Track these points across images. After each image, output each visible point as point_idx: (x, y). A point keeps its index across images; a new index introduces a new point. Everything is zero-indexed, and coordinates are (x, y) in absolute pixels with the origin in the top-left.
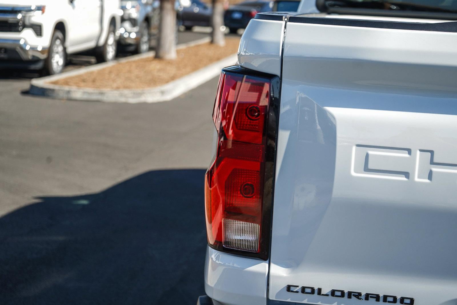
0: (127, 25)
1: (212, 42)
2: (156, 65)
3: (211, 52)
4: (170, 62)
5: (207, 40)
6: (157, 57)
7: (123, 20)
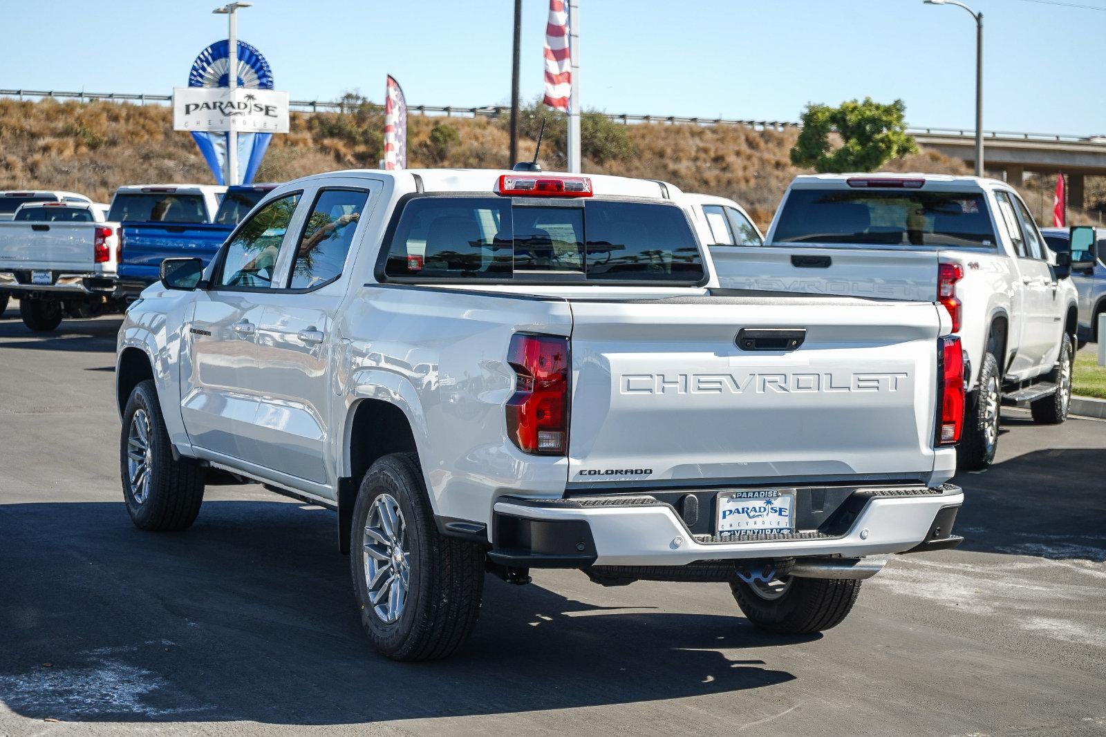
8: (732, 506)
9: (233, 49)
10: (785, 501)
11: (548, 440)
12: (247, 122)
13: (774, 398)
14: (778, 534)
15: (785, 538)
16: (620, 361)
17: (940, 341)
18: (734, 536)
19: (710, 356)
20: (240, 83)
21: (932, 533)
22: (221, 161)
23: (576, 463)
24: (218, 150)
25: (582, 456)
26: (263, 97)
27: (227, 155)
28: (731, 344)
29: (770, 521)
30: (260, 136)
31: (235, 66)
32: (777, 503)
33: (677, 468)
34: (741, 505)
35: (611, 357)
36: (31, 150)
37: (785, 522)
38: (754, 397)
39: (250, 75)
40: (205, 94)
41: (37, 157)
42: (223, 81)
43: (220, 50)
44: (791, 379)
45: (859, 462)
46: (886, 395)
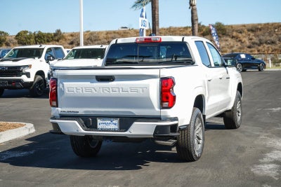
8: (101, 122)
10: (116, 121)
13: (106, 94)
15: (116, 131)
16: (66, 84)
17: (161, 79)
18: (102, 130)
19: (89, 83)
21: (155, 133)
23: (59, 109)
25: (61, 107)
29: (112, 126)
32: (114, 122)
33: (85, 111)
34: (104, 122)
37: (116, 127)
38: (101, 94)
44: (111, 89)
45: (136, 112)
46: (140, 94)
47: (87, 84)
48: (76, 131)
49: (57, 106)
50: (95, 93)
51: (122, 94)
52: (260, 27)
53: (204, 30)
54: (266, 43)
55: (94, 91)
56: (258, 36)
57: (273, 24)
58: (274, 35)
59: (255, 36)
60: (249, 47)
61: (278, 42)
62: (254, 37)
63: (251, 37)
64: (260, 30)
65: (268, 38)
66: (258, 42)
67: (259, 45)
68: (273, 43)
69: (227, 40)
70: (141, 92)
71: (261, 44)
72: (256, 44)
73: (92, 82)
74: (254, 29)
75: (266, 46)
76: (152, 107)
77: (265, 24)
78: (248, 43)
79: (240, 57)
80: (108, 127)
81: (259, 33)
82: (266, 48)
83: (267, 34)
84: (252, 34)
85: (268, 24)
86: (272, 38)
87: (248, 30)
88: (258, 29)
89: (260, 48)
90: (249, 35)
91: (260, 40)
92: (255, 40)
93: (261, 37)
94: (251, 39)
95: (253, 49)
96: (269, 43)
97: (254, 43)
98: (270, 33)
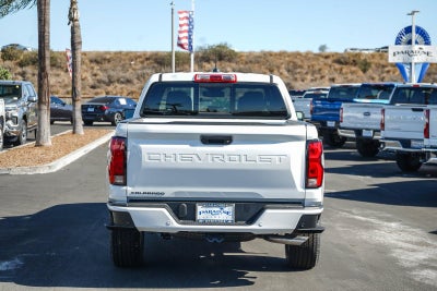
0: (10, 122)
1: (74, 133)
2: (38, 151)
3: (75, 139)
4: (48, 149)
5: (70, 131)
6: (38, 145)
7: (8, 119)
8: (204, 209)
9: (414, 29)
10: (230, 209)
11: (119, 179)
12: (419, 59)
13: (218, 164)
14: (227, 223)
15: (229, 224)
16: (146, 148)
17: (308, 142)
18: (204, 223)
19: (187, 146)
20: (417, 43)
21: (299, 226)
22: (408, 74)
23: (130, 189)
24: (407, 70)
25: (133, 186)
26: (426, 48)
27: (411, 72)
28: (199, 141)
29: (222, 217)
30: (425, 65)
31: (415, 36)
32: (226, 209)
33: (176, 193)
34: (208, 209)
35: (142, 146)
36: (382, 72)
37: (230, 218)
38: (208, 164)
39: (420, 39)
40: (402, 48)
41: (385, 75)
42: (410, 42)
43: (408, 30)
44: (226, 157)
45: (266, 193)
46: (276, 164)
47: (185, 148)
48: (164, 225)
49: (125, 184)
50: (198, 164)
51: (245, 165)
52: (108, 57)
53: (22, 57)
54: (118, 81)
55: (197, 159)
56: (106, 70)
57: (127, 54)
58: (131, 70)
59: (100, 69)
60: (93, 87)
61: (135, 81)
62: (99, 72)
63: (95, 72)
64: (109, 61)
65: (121, 74)
66: (106, 80)
67: (108, 85)
68: (128, 81)
69: (58, 75)
70: (278, 163)
71: (110, 82)
72: (104, 82)
73: (192, 145)
74: (99, 59)
75: (119, 86)
76: (293, 186)
77: (116, 53)
78: (91, 81)
79: (119, 102)
80: (215, 219)
81: (106, 65)
82: (118, 89)
83: (119, 68)
84: (96, 67)
85: (120, 53)
86: (127, 75)
87: (91, 61)
88: (105, 59)
89: (110, 88)
90: (92, 68)
91: (109, 76)
92: (102, 76)
93: (112, 73)
94: (95, 75)
95: (99, 90)
96: (123, 83)
97: (99, 81)
98: (123, 66)
